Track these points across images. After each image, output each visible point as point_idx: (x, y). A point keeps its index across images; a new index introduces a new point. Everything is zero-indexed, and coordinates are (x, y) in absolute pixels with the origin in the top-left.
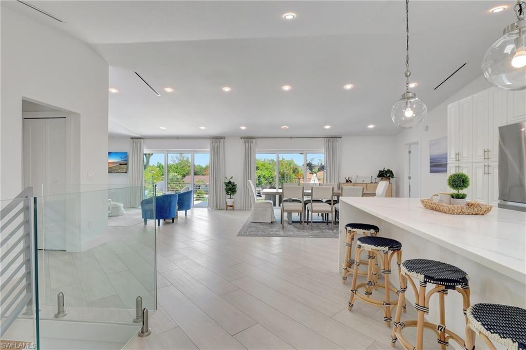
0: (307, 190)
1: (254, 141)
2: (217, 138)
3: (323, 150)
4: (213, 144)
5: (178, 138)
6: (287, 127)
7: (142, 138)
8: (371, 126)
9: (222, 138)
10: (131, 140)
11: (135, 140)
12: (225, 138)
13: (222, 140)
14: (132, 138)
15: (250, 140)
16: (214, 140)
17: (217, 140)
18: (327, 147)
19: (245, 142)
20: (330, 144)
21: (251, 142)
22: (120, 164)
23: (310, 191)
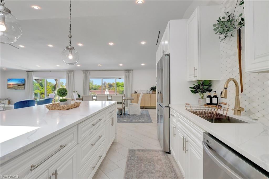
0: (109, 97)
1: (88, 72)
2: (70, 71)
3: (123, 77)
4: (68, 74)
5: (50, 71)
6: (101, 65)
7: (32, 71)
8: (143, 64)
9: (72, 71)
10: (27, 73)
11: (28, 72)
12: (74, 71)
13: (72, 72)
14: (27, 71)
15: (86, 72)
16: (68, 72)
17: (70, 72)
18: (125, 75)
19: (84, 73)
20: (127, 73)
21: (87, 73)
22: (18, 85)
23: (111, 98)
